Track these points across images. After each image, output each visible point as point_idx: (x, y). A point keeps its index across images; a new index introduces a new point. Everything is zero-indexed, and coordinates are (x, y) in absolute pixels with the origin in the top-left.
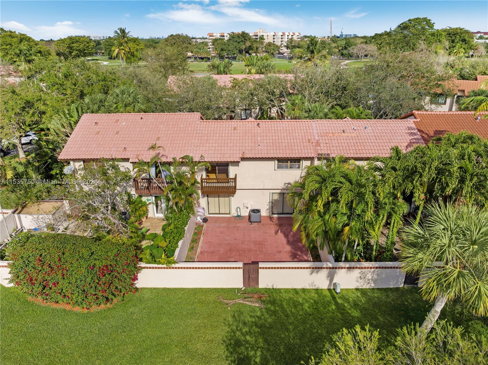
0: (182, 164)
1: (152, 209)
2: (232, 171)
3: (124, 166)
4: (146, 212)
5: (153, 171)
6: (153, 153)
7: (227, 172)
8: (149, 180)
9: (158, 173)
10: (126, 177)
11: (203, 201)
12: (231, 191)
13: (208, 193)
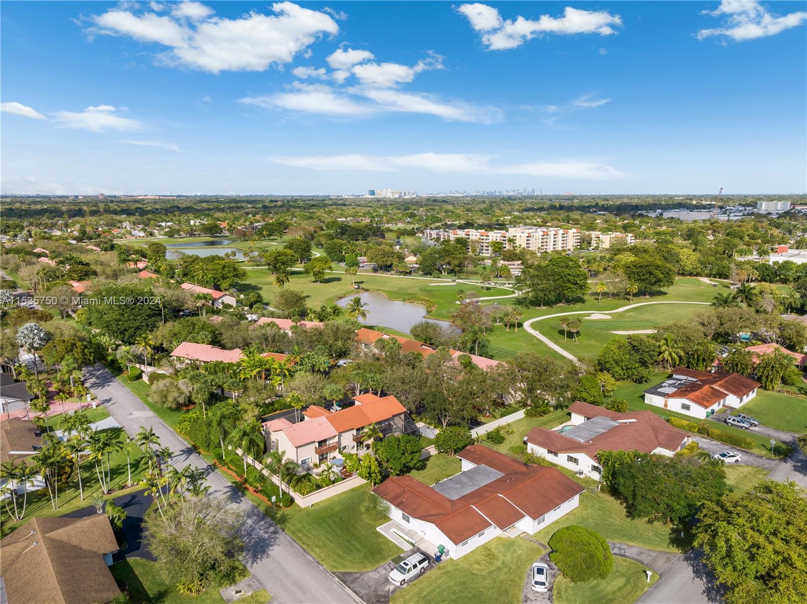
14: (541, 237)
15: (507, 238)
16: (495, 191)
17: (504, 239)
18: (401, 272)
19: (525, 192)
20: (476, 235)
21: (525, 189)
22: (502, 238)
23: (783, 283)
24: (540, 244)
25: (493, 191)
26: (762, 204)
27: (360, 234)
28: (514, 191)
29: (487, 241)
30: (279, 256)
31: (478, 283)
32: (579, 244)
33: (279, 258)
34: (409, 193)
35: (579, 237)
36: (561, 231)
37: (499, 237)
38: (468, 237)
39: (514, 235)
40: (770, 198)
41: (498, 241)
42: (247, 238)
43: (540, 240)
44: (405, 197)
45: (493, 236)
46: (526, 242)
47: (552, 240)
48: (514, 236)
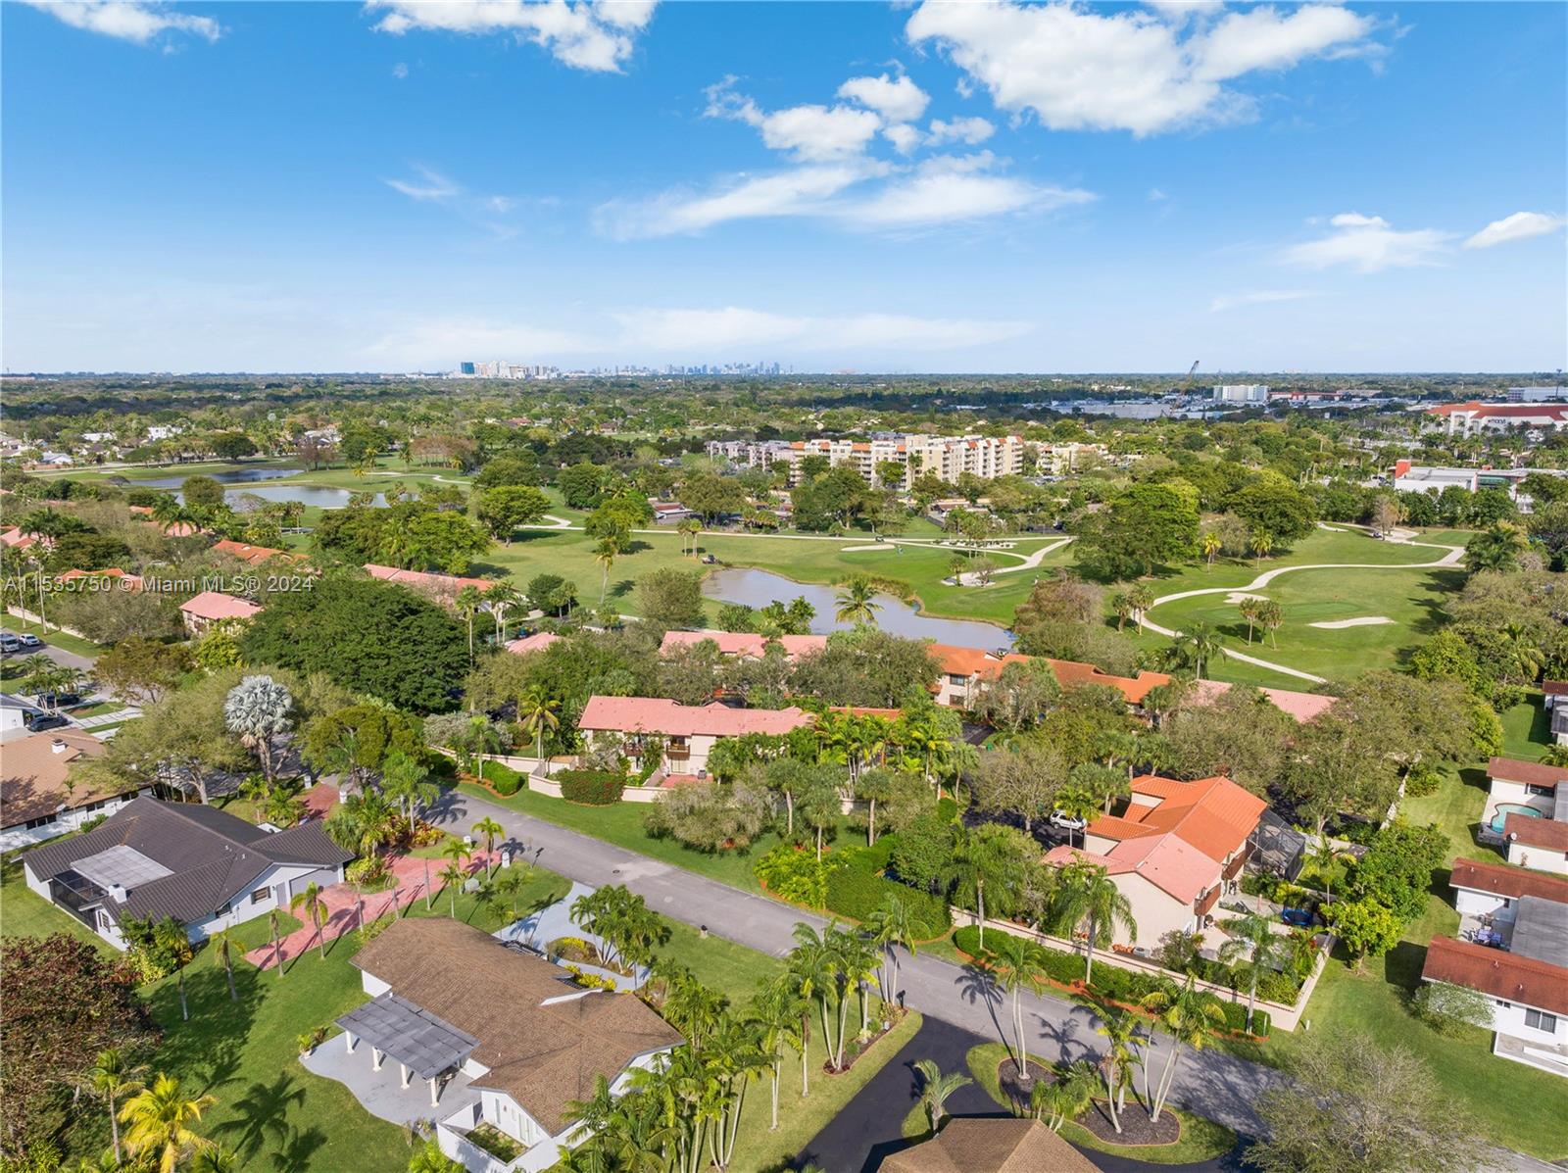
0: (655, 735)
1: (633, 765)
2: (687, 742)
3: (619, 735)
4: (629, 767)
5: (636, 739)
6: (637, 728)
7: (683, 743)
8: (634, 745)
9: (639, 741)
10: (620, 741)
11: (668, 762)
12: (686, 756)
13: (672, 756)
14: (964, 453)
15: (908, 455)
16: (705, 367)
17: (902, 457)
18: (760, 527)
19: (762, 370)
20: (843, 451)
21: (762, 363)
22: (897, 456)
23: (1448, 525)
24: (963, 466)
25: (700, 367)
26: (1221, 389)
27: (583, 452)
28: (740, 366)
29: (867, 462)
30: (512, 499)
31: (929, 543)
32: (1021, 464)
33: (512, 504)
34: (545, 369)
35: (1021, 452)
36: (994, 441)
37: (890, 453)
38: (825, 454)
39: (919, 448)
40: (1234, 379)
41: (890, 460)
42: (321, 464)
43: (964, 459)
44: (540, 377)
45: (878, 452)
46: (942, 462)
47: (981, 457)
48: (918, 452)
